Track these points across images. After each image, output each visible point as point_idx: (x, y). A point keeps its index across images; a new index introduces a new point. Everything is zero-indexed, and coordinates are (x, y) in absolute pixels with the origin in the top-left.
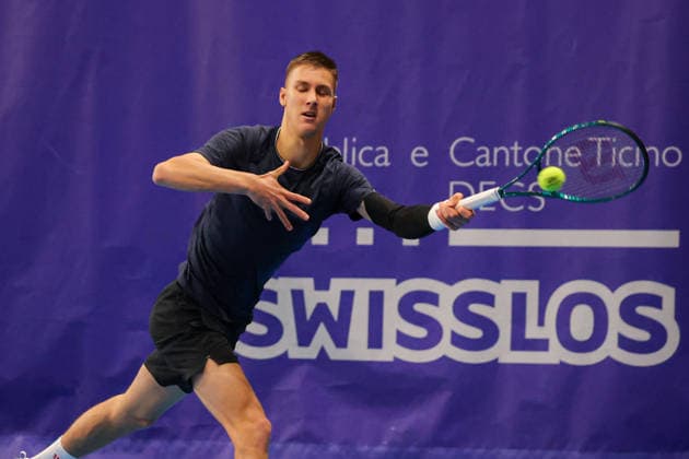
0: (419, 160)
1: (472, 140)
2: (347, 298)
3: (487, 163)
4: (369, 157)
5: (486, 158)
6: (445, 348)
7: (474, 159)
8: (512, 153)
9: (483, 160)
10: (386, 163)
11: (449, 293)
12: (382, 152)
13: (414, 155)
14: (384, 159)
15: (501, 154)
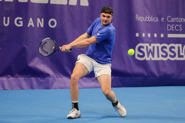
0: (163, 20)
1: (170, 17)
2: (154, 47)
3: (173, 21)
4: (155, 19)
5: (173, 20)
6: (168, 57)
7: (171, 20)
8: (177, 19)
9: (172, 21)
10: (158, 21)
11: (168, 46)
12: (157, 19)
13: (162, 19)
14: (157, 20)
15: (175, 19)
